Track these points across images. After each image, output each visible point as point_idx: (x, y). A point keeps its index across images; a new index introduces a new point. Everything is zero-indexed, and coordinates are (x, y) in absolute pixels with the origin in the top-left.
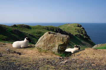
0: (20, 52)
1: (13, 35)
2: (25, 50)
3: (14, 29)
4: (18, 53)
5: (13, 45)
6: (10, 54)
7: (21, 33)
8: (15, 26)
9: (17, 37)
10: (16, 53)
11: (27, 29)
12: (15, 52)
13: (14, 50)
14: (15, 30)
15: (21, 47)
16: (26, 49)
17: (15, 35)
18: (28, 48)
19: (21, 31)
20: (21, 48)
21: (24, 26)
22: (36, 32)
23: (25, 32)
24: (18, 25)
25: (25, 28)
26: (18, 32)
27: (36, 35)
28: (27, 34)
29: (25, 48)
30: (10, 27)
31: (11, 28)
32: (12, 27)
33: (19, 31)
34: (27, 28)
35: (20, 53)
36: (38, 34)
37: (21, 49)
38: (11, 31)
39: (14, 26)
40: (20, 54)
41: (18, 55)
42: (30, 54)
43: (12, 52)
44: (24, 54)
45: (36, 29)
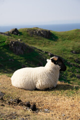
0: (33, 100)
1: (11, 55)
2: (49, 98)
3: (14, 40)
4: (28, 105)
5: (12, 78)
6: (5, 108)
7: (31, 50)
8: (16, 32)
9: (22, 60)
10: (22, 105)
11: (47, 41)
12: (19, 101)
13: (17, 96)
14: (16, 44)
15: (38, 85)
16: (50, 93)
17: (16, 57)
18: (57, 92)
19: (30, 46)
20: (36, 89)
21: (39, 32)
22: (71, 49)
23: (40, 48)
24: (23, 30)
25: (40, 37)
26: (22, 49)
27: (70, 56)
28: (46, 53)
29: (47, 89)
30: (3, 35)
31: (6, 37)
32: (9, 34)
33: (25, 46)
34: (46, 38)
35: (35, 106)
36: (76, 53)
37: (38, 92)
38: (7, 47)
39: (13, 32)
40: (34, 109)
41: (29, 111)
42: (67, 112)
43: (11, 100)
44: (49, 109)
45: (69, 39)
